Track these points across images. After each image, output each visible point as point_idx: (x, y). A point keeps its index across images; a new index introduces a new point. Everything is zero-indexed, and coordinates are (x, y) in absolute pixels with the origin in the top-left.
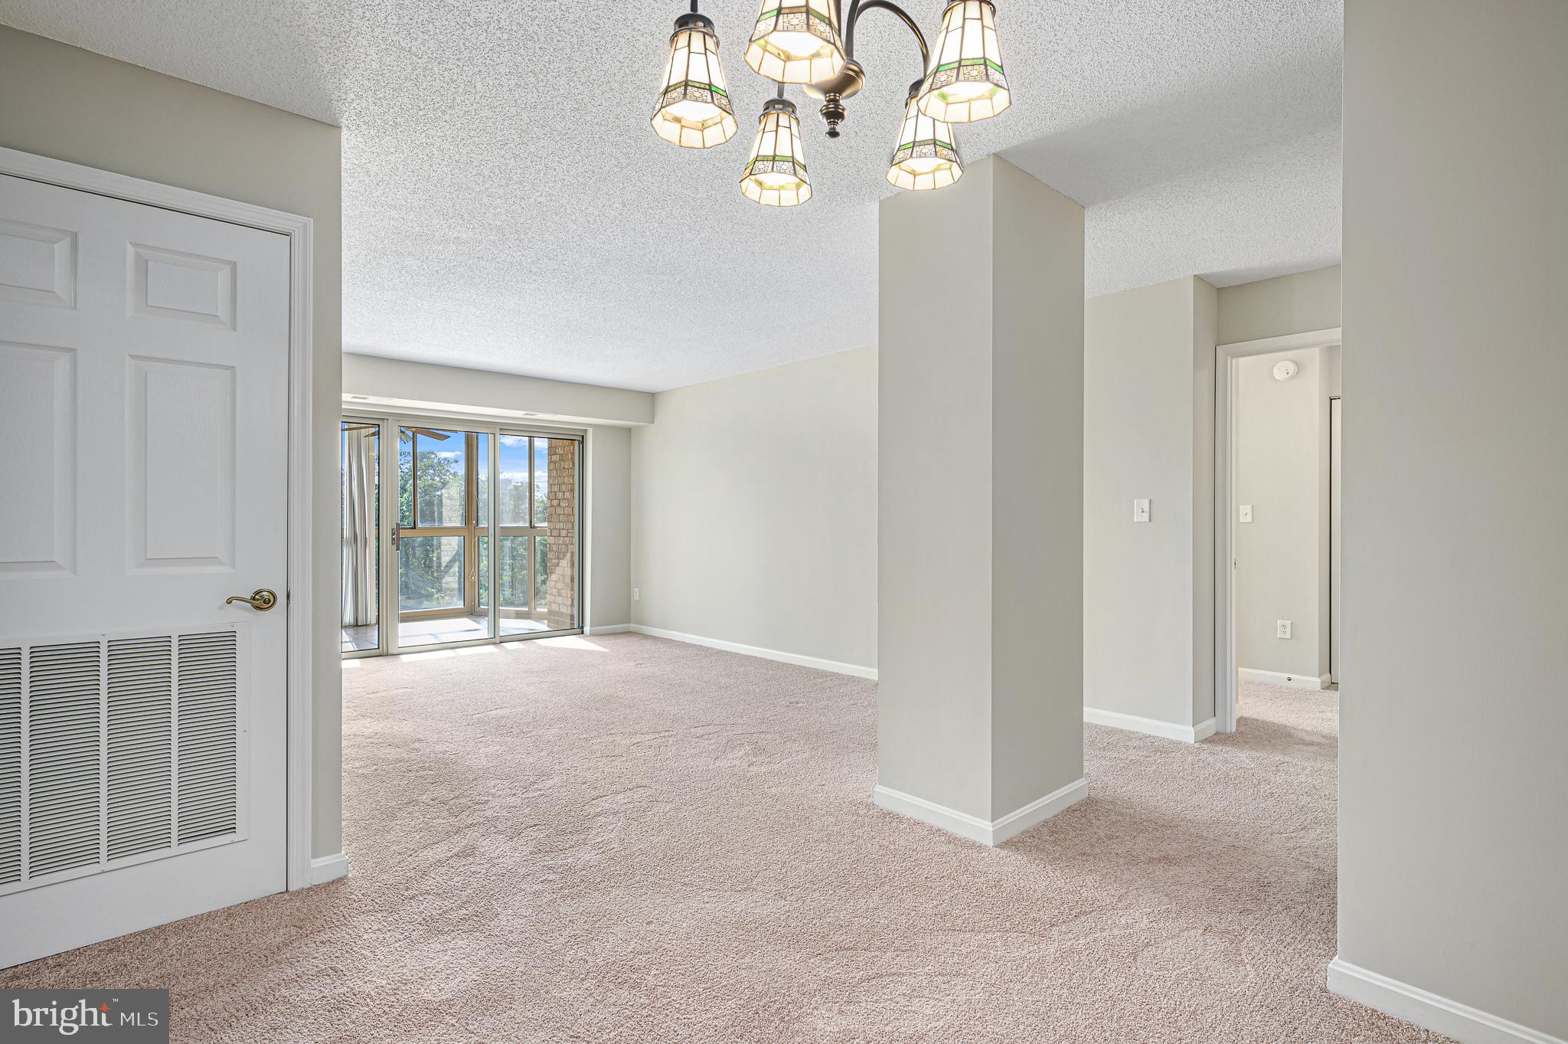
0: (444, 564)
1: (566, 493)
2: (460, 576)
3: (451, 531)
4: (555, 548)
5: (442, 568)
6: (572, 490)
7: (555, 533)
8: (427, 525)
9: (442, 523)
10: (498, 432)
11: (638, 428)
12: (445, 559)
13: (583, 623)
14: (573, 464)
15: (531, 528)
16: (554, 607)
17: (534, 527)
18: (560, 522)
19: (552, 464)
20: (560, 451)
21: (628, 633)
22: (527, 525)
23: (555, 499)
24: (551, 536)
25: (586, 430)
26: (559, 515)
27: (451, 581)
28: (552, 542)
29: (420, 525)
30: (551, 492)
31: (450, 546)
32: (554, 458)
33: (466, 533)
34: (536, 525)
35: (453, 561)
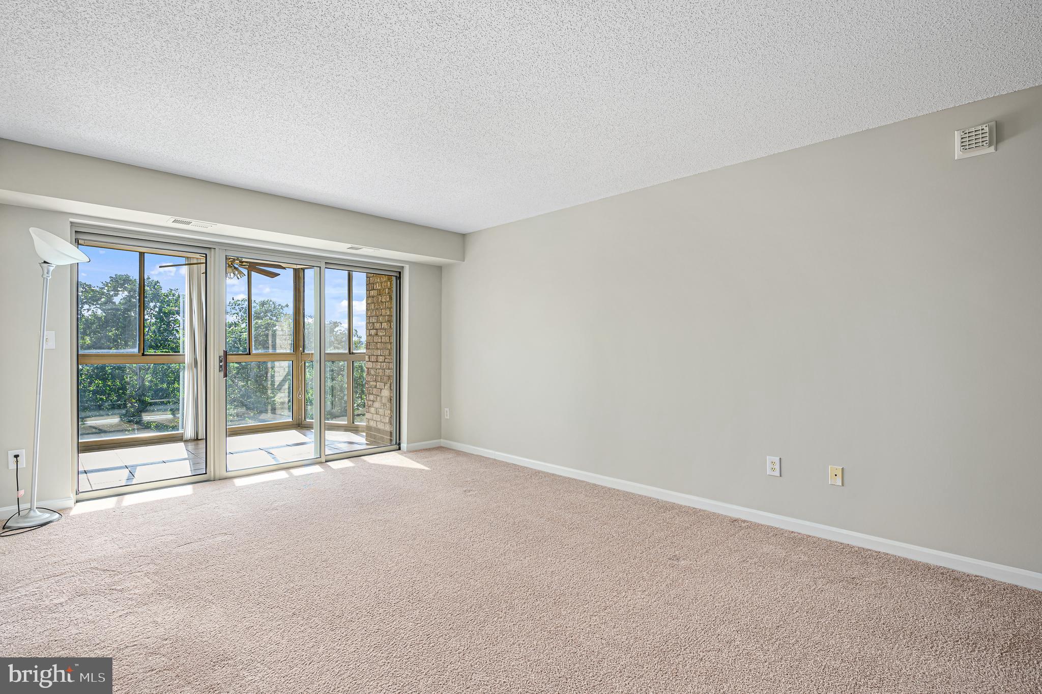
0: (277, 384)
1: (383, 324)
2: (289, 393)
3: (283, 357)
4: (372, 372)
5: (276, 386)
6: (390, 321)
7: (373, 359)
8: (260, 351)
9: (275, 350)
10: (323, 266)
11: (449, 266)
12: (278, 379)
13: (400, 440)
14: (391, 298)
15: (350, 354)
16: (372, 424)
17: (353, 353)
18: (377, 349)
19: (370, 299)
20: (378, 287)
21: (440, 448)
22: (347, 351)
23: (373, 329)
24: (369, 361)
25: (403, 267)
26: (376, 343)
27: (282, 397)
28: (371, 367)
29: (254, 351)
30: (369, 323)
31: (281, 369)
32: (372, 293)
33: (294, 358)
34: (354, 352)
35: (284, 381)
